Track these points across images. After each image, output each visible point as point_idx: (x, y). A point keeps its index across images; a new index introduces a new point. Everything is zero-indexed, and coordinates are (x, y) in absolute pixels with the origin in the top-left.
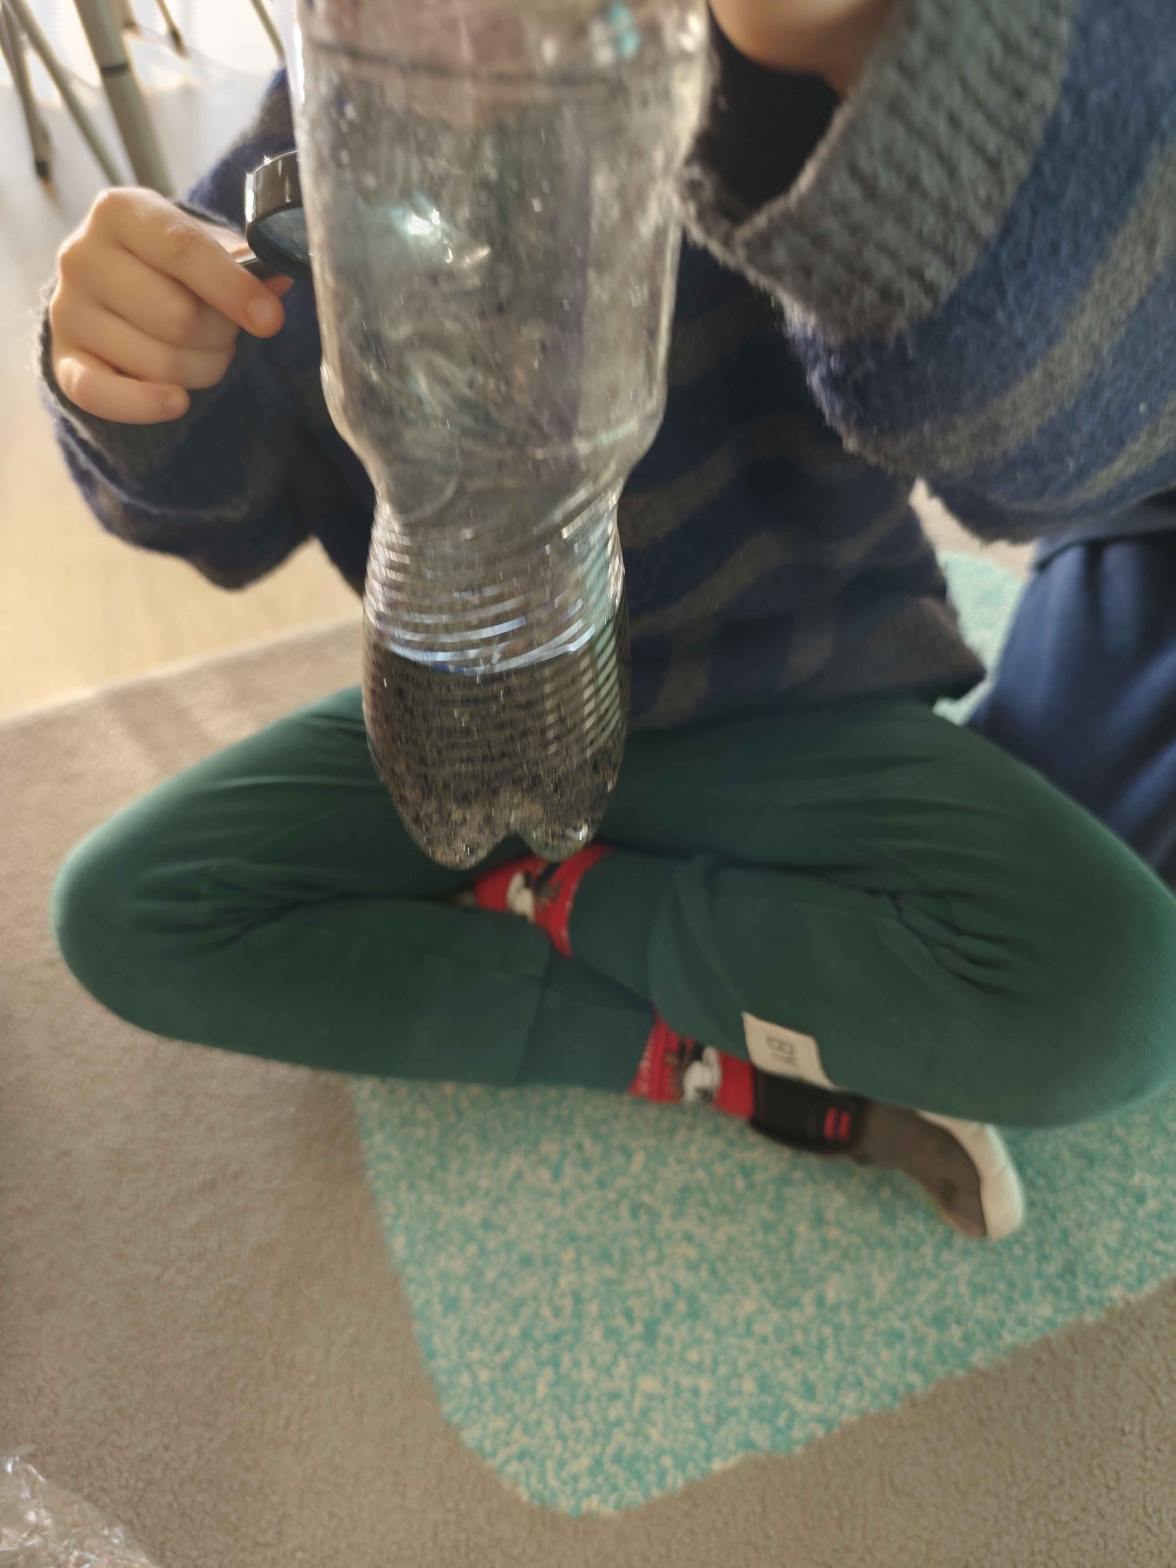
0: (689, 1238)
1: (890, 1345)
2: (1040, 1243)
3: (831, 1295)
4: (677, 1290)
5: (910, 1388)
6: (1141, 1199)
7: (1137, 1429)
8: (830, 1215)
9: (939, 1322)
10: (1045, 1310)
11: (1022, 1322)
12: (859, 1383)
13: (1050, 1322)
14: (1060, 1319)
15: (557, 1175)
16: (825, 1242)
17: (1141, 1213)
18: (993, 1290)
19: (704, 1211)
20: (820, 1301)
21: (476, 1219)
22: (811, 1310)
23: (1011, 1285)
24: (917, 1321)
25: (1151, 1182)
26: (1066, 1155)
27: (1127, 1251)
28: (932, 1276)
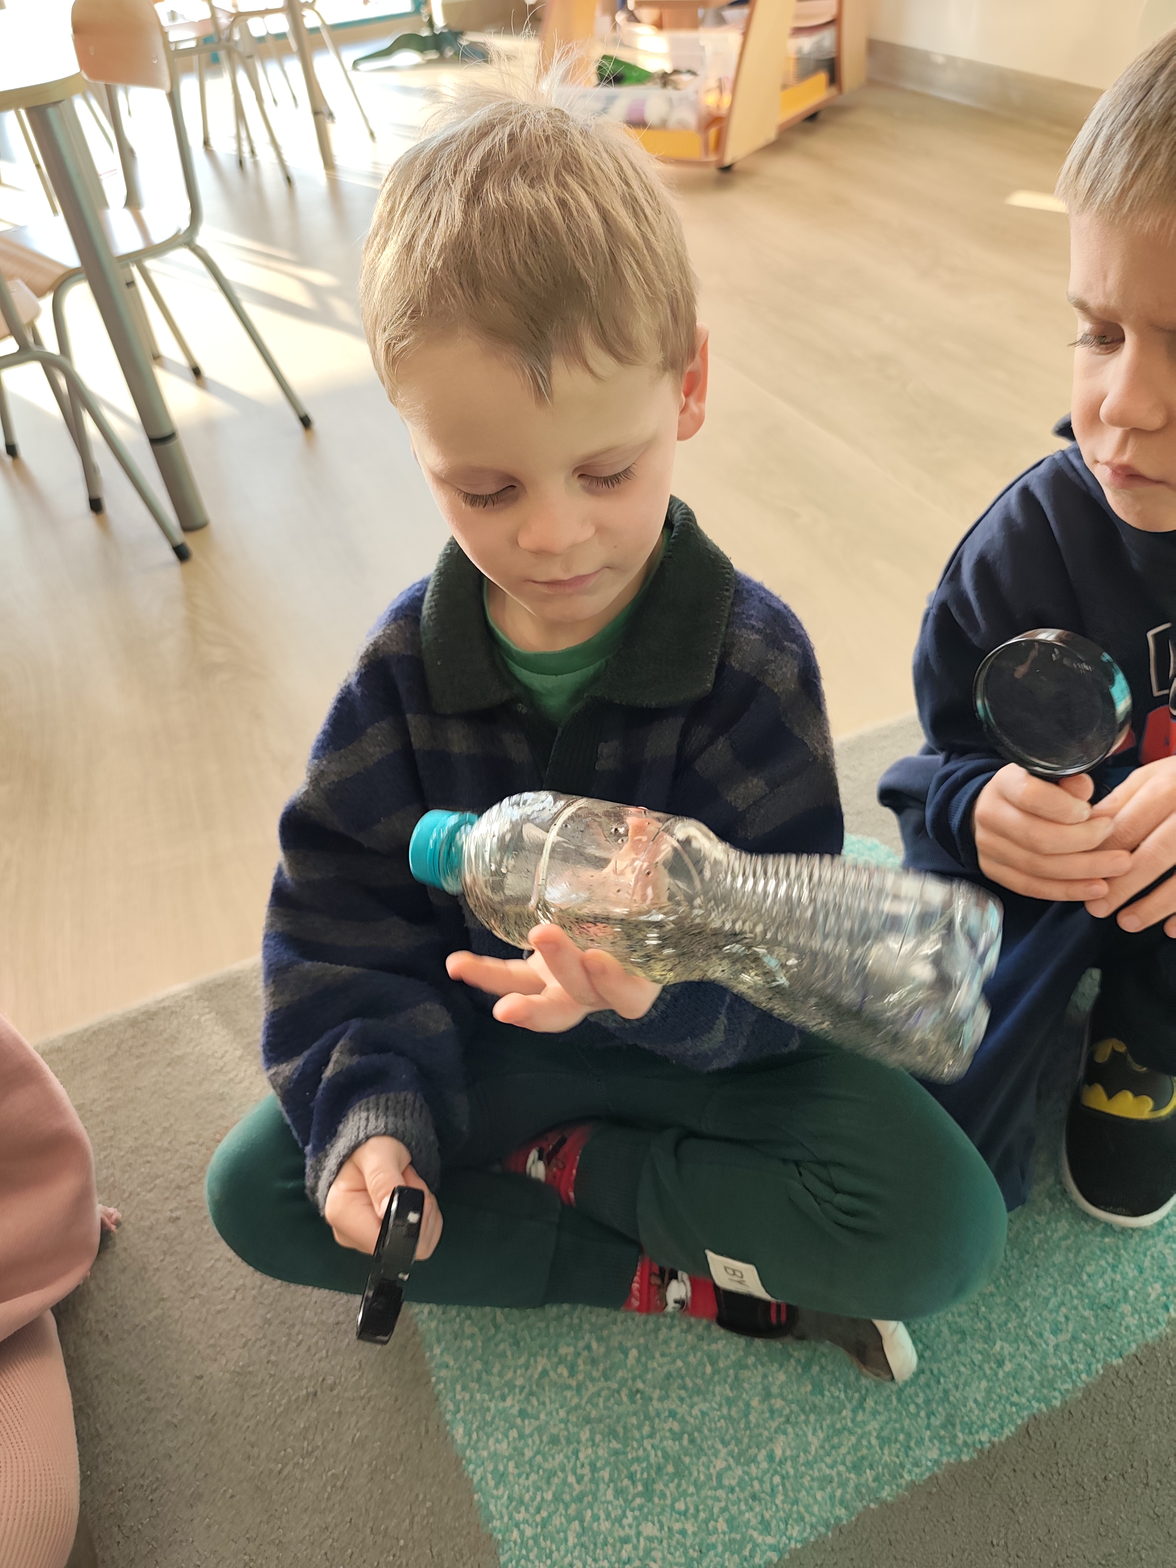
0: (673, 1414)
1: (822, 1489)
2: (928, 1402)
3: (778, 1453)
4: (666, 1456)
5: (838, 1519)
6: (1000, 1364)
7: (1002, 1542)
8: (775, 1390)
9: (856, 1468)
10: (934, 1454)
11: (916, 1464)
12: (802, 1519)
13: (936, 1462)
14: (945, 1460)
15: (572, 1373)
16: (772, 1412)
17: (1001, 1374)
18: (896, 1441)
19: (683, 1393)
20: (771, 1457)
21: (515, 1411)
22: (764, 1465)
23: (909, 1436)
24: (842, 1468)
25: (1008, 1349)
26: (945, 1330)
27: (992, 1404)
28: (851, 1433)
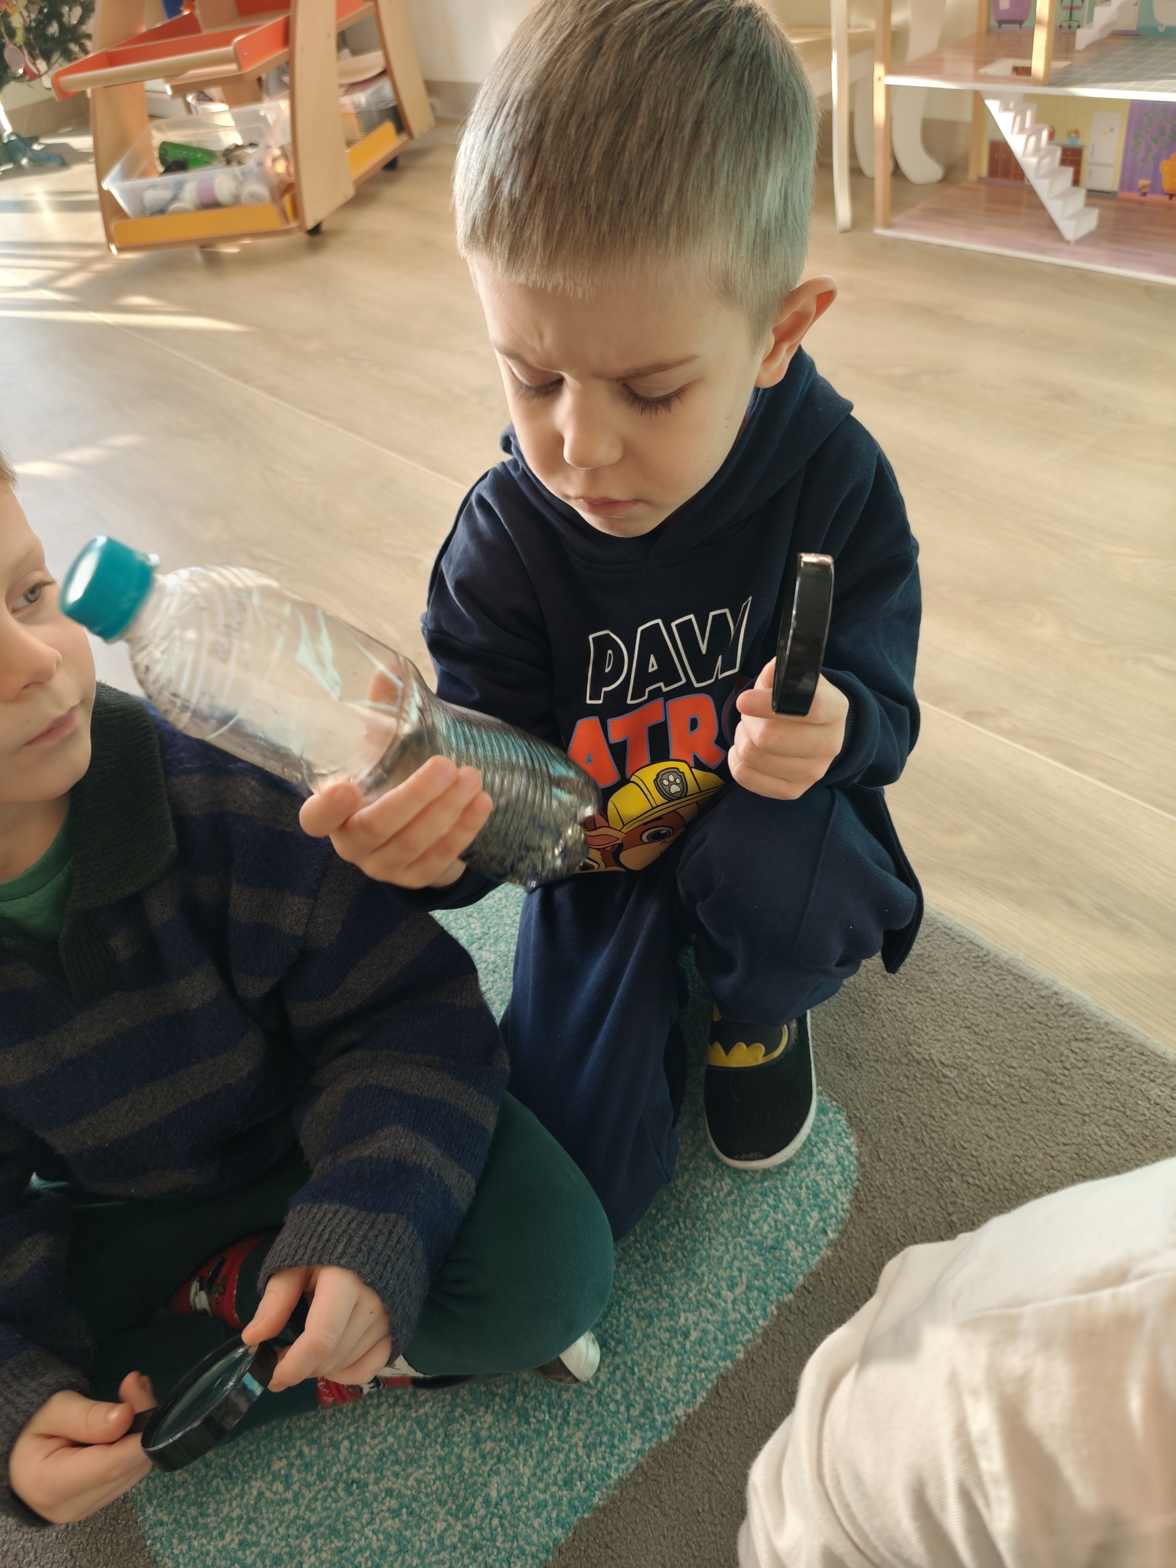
0: (389, 1492)
1: (538, 1515)
2: (626, 1395)
3: (494, 1494)
4: (388, 1537)
5: (556, 1540)
6: (686, 1335)
7: (707, 1507)
8: (484, 1434)
9: (568, 1483)
10: (636, 1445)
11: (622, 1460)
12: (523, 1552)
13: (639, 1452)
14: (647, 1446)
15: (288, 1486)
16: (483, 1456)
17: (688, 1345)
18: (601, 1443)
19: (397, 1468)
20: (487, 1502)
21: (234, 1545)
22: (482, 1512)
23: (612, 1435)
24: (554, 1489)
25: (692, 1318)
26: (633, 1319)
27: (683, 1377)
28: (559, 1451)
